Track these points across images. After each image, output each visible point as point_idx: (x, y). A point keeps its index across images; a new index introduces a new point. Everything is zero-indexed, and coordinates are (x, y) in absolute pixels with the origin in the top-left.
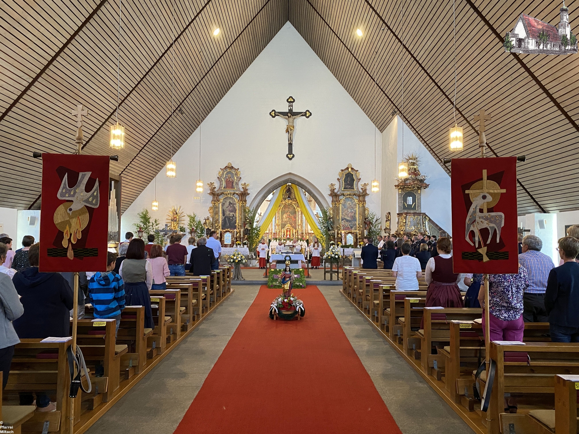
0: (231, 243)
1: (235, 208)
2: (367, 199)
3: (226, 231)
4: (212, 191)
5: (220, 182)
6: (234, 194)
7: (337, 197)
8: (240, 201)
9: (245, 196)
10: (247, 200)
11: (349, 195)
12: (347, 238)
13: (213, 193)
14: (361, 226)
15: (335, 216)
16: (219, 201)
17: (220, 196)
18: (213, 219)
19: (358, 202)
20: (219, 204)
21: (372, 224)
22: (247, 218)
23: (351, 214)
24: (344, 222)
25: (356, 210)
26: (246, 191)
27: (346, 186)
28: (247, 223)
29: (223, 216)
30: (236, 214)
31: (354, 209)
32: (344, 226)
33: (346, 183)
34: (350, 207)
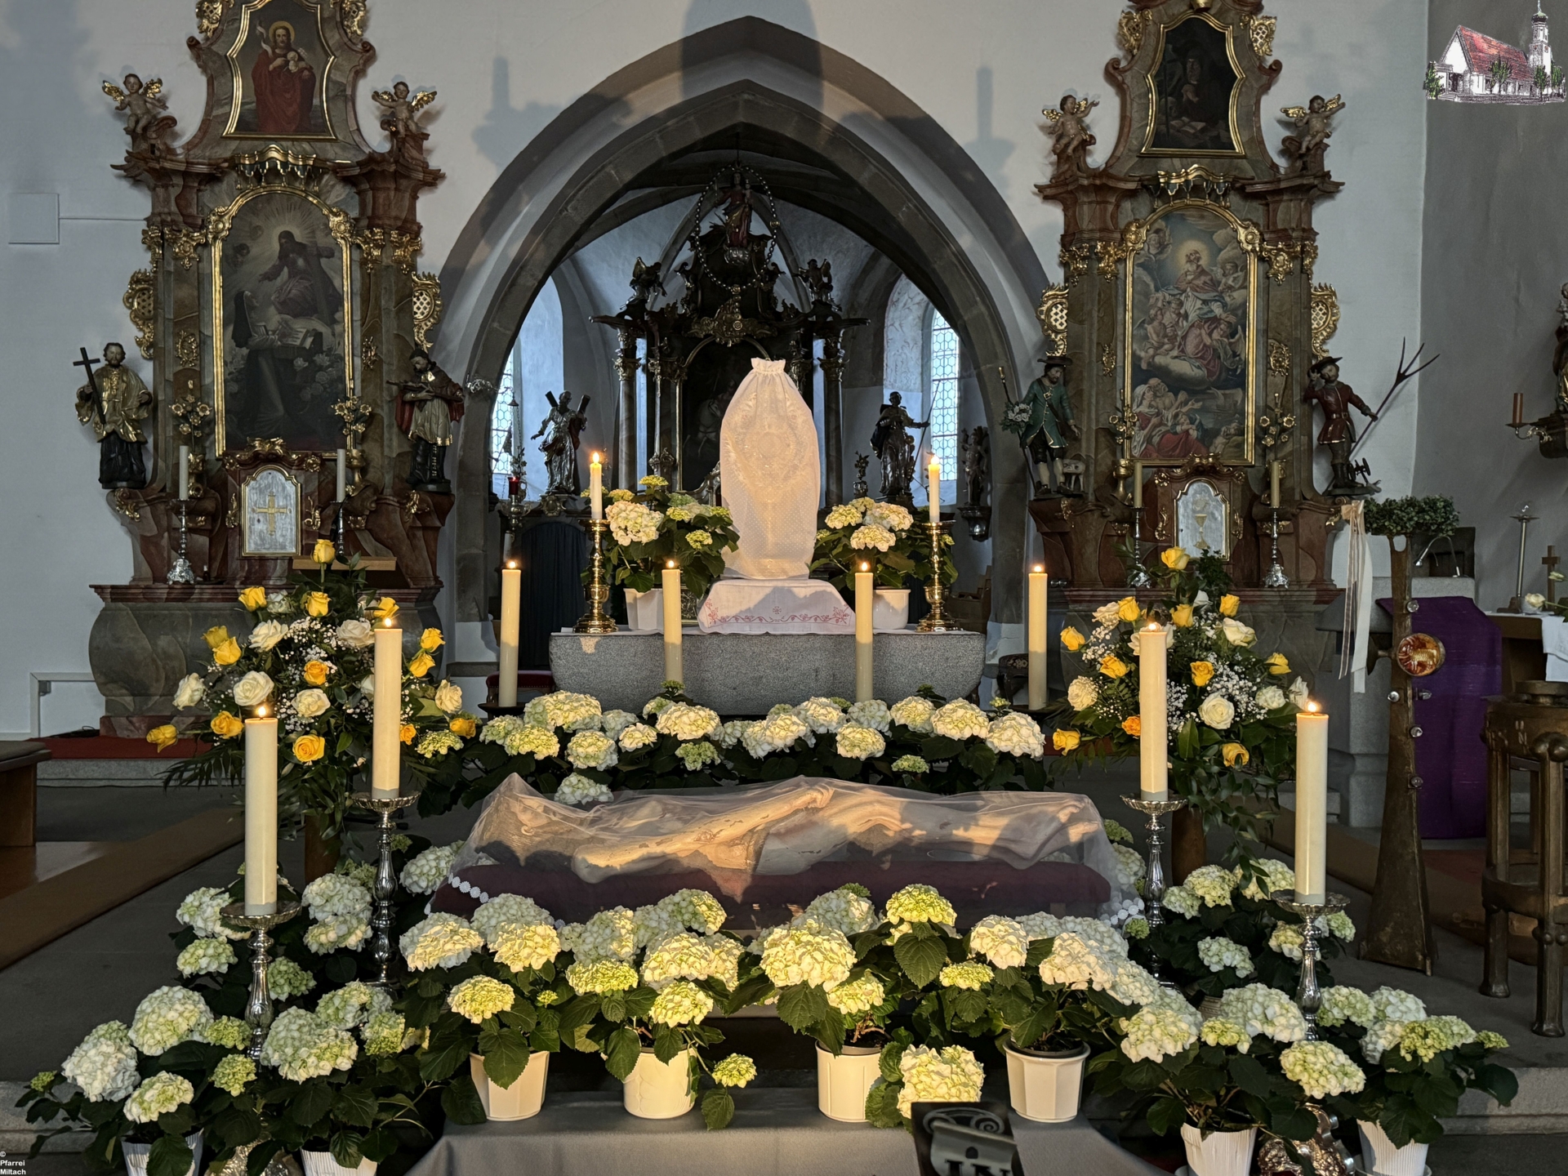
0: (291, 548)
1: (328, 282)
2: (1323, 216)
3: (260, 461)
4: (144, 146)
5: (211, 80)
6: (314, 173)
7: (1107, 202)
8: (370, 227)
9: (407, 195)
10: (419, 218)
11: (1196, 189)
12: (1181, 511)
13: (158, 167)
14: (1289, 421)
15: (1087, 346)
16: (203, 226)
17: (212, 191)
18: (159, 371)
19: (1263, 240)
20: (206, 245)
21: (1364, 410)
22: (418, 359)
23: (1210, 335)
24: (1155, 396)
25: (1244, 306)
26: (414, 153)
27: (1173, 123)
28: (423, 394)
29: (239, 345)
30: (338, 328)
31: (1227, 299)
32: (1155, 426)
33: (1170, 98)
34: (1197, 282)
